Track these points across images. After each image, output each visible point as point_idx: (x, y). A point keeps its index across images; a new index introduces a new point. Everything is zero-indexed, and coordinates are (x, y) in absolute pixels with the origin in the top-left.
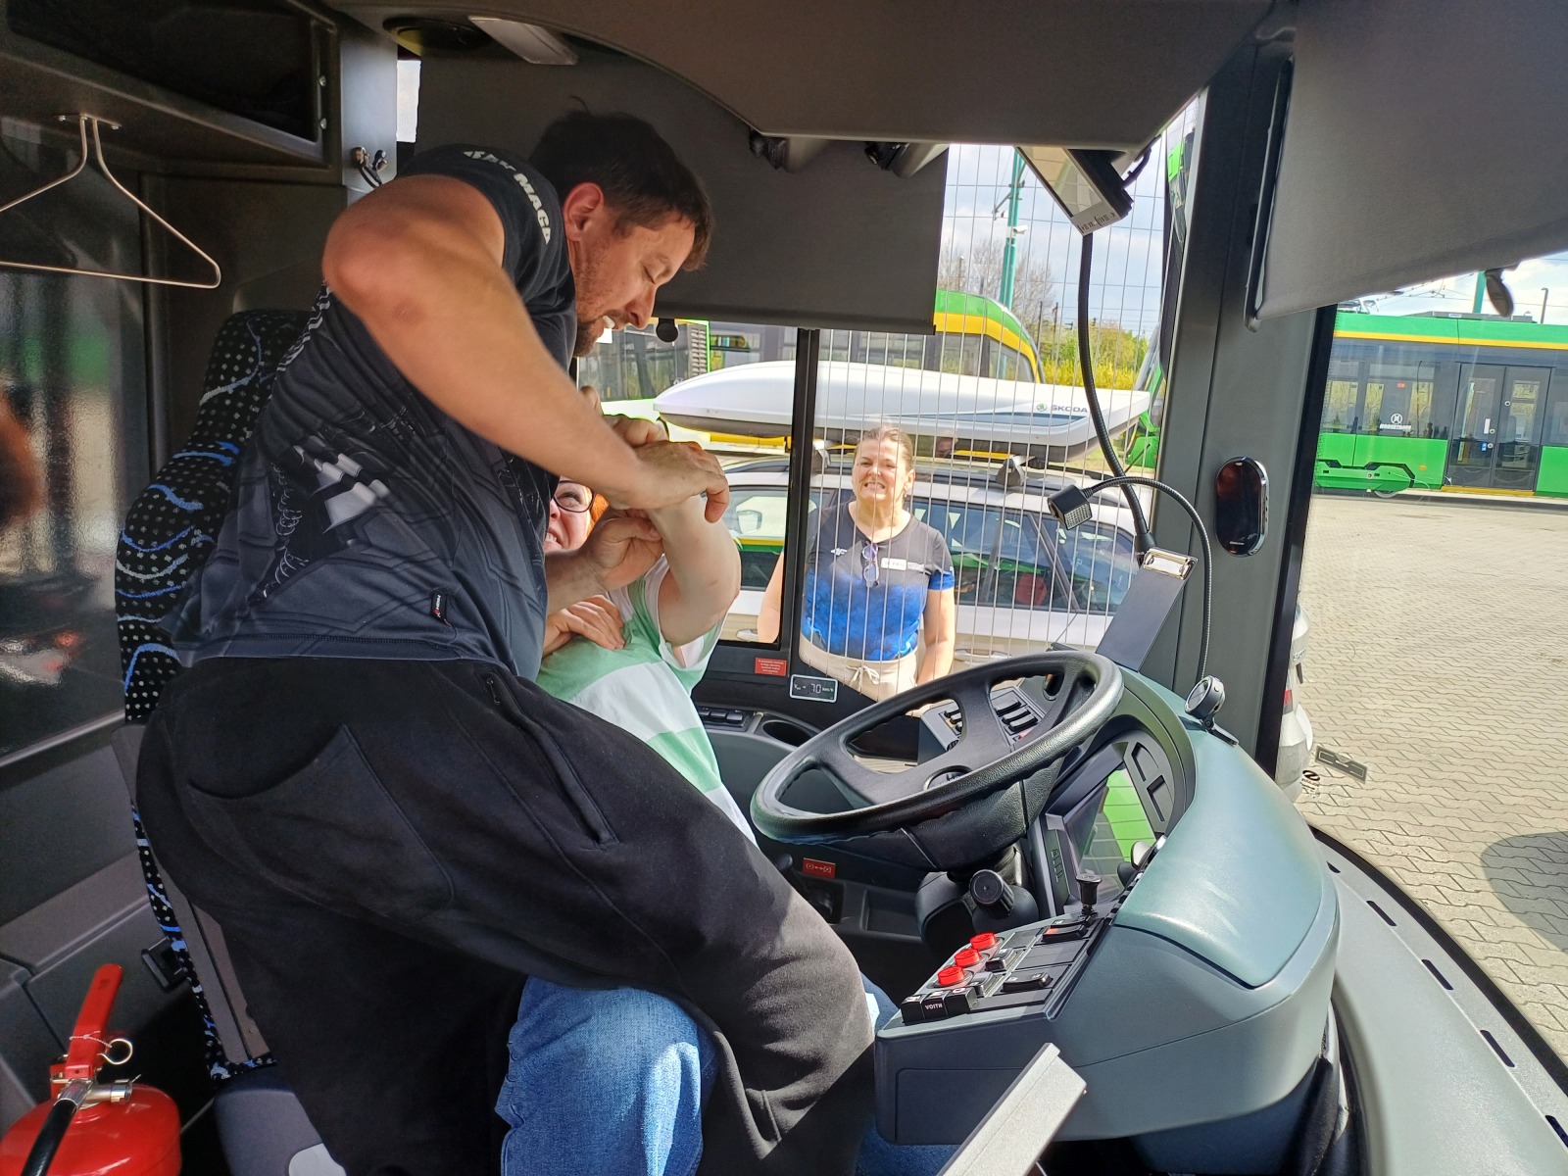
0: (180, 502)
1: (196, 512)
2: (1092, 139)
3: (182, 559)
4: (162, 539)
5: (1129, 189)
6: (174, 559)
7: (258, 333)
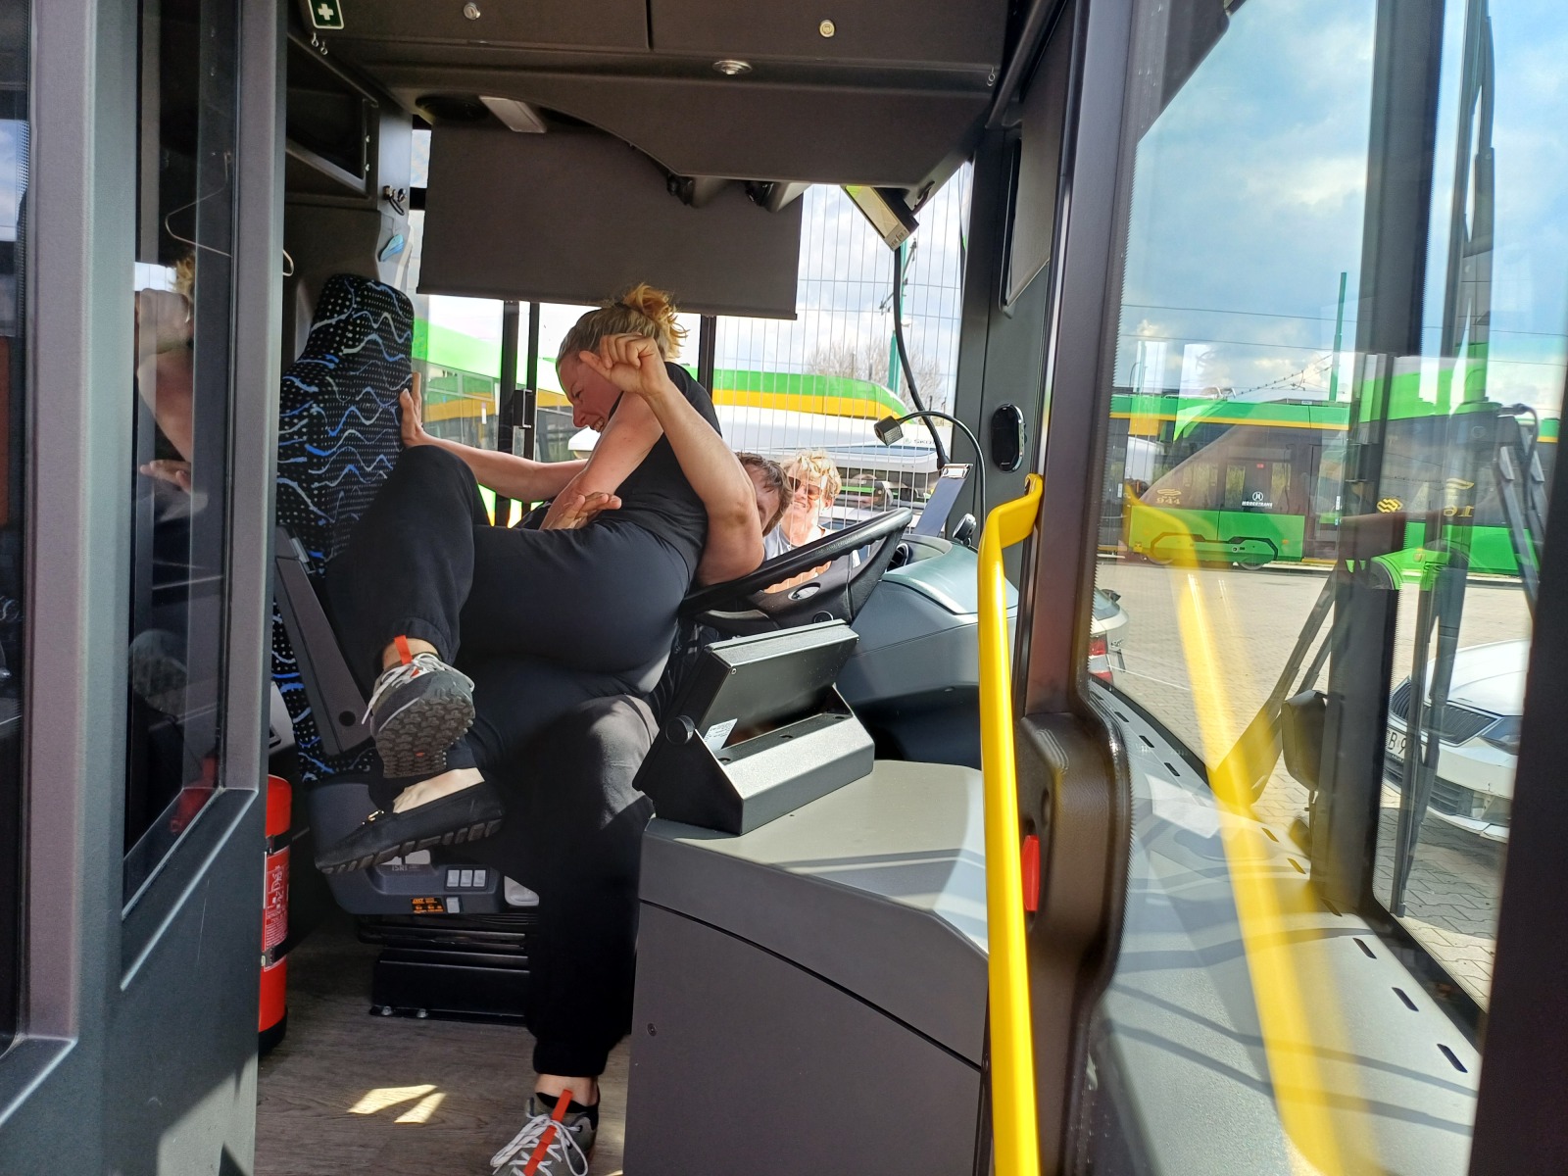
0: (304, 387)
1: (314, 393)
2: (889, 181)
3: (305, 421)
4: (293, 408)
5: (916, 217)
6: (300, 420)
7: (352, 287)
